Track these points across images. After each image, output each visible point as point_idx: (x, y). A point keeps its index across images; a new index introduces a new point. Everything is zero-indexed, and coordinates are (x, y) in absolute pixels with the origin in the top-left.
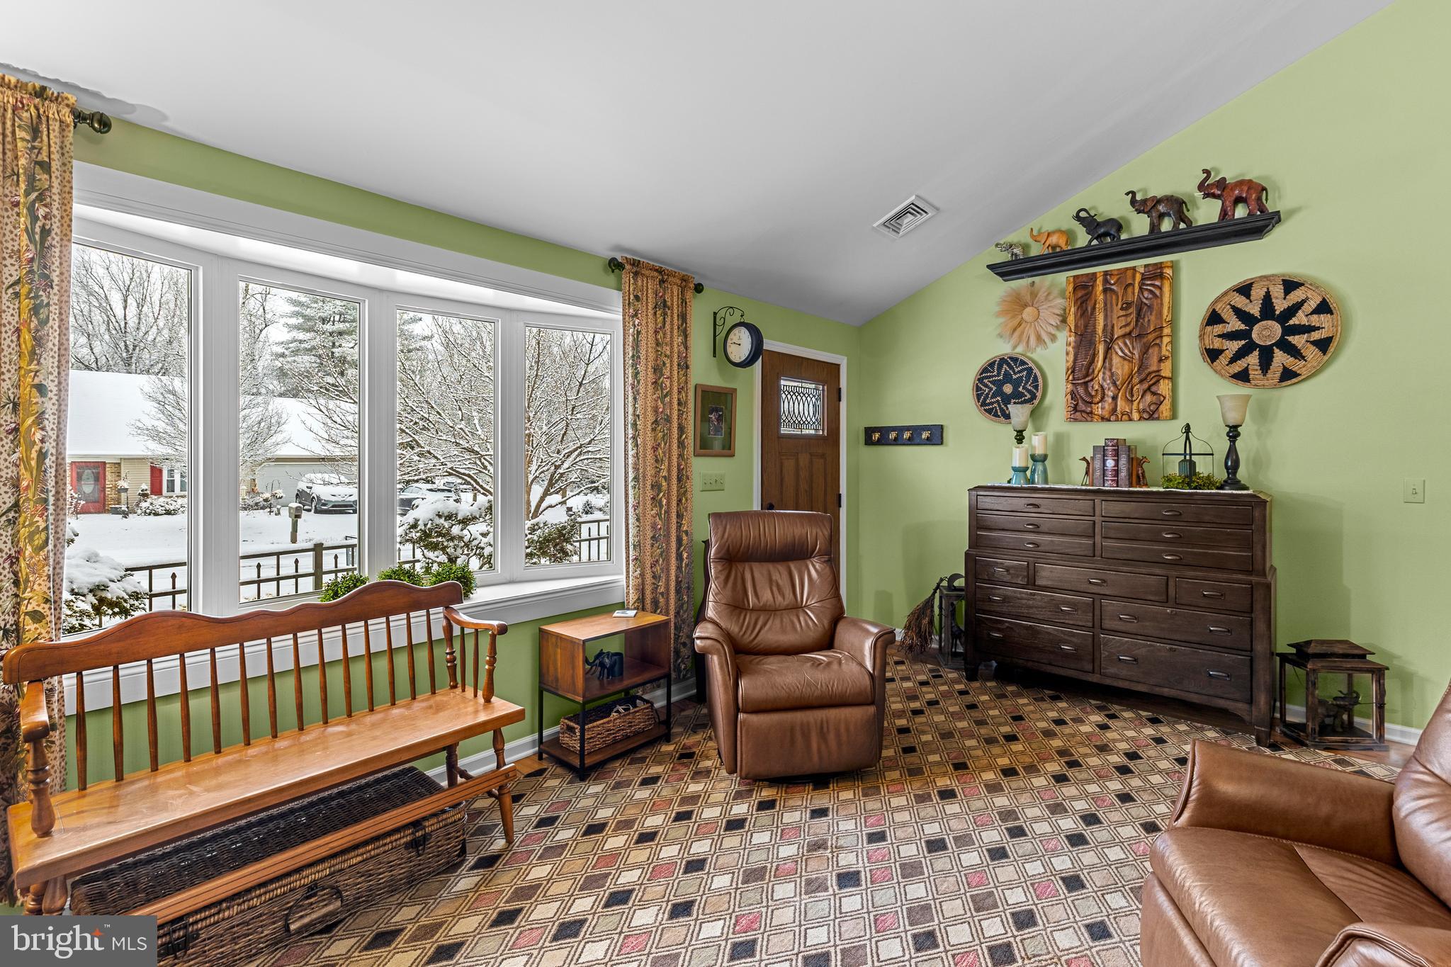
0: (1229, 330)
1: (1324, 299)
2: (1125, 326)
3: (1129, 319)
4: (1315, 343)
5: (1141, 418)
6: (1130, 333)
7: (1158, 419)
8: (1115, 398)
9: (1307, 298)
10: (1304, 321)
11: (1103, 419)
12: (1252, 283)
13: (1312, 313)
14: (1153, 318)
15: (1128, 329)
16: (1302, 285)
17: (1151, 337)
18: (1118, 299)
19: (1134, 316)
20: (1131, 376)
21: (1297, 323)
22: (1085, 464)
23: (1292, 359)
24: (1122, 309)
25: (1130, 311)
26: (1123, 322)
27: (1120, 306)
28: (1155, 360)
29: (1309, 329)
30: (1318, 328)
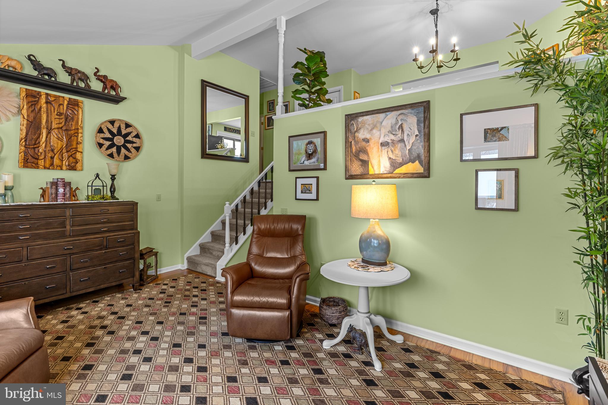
0: (106, 137)
1: (138, 133)
2: (59, 124)
3: (61, 121)
4: (134, 148)
5: (67, 169)
6: (61, 128)
7: (75, 170)
8: (52, 158)
9: (132, 132)
10: (131, 139)
11: (45, 168)
12: (115, 121)
13: (133, 137)
14: (74, 123)
15: (61, 126)
16: (131, 126)
17: (72, 132)
18: (54, 109)
19: (64, 120)
20: (62, 149)
21: (129, 139)
22: (41, 191)
23: (127, 152)
24: (57, 115)
25: (62, 117)
26: (57, 121)
27: (56, 112)
28: (75, 143)
29: (132, 142)
30: (135, 143)
